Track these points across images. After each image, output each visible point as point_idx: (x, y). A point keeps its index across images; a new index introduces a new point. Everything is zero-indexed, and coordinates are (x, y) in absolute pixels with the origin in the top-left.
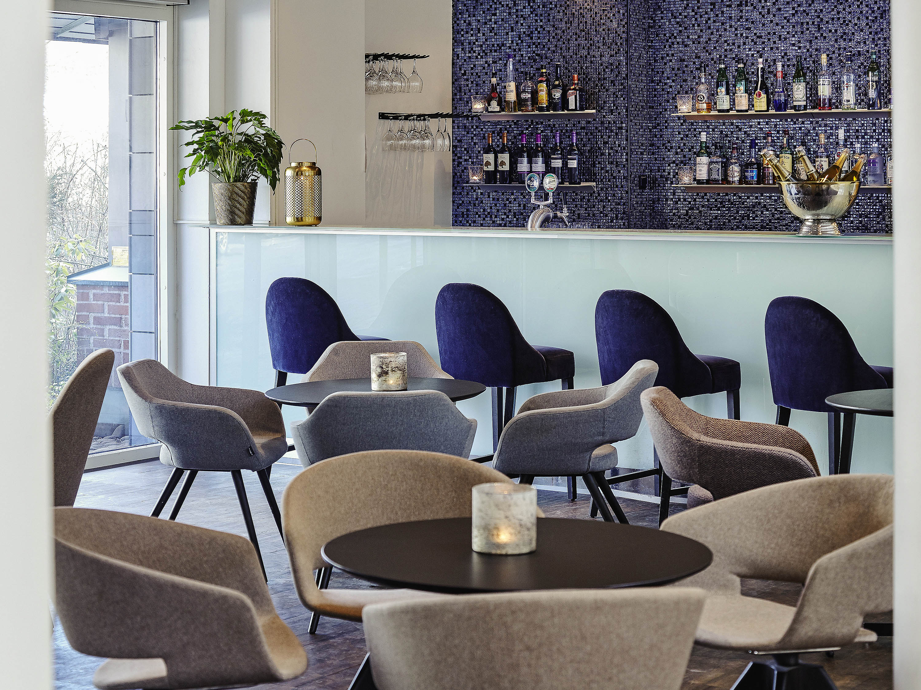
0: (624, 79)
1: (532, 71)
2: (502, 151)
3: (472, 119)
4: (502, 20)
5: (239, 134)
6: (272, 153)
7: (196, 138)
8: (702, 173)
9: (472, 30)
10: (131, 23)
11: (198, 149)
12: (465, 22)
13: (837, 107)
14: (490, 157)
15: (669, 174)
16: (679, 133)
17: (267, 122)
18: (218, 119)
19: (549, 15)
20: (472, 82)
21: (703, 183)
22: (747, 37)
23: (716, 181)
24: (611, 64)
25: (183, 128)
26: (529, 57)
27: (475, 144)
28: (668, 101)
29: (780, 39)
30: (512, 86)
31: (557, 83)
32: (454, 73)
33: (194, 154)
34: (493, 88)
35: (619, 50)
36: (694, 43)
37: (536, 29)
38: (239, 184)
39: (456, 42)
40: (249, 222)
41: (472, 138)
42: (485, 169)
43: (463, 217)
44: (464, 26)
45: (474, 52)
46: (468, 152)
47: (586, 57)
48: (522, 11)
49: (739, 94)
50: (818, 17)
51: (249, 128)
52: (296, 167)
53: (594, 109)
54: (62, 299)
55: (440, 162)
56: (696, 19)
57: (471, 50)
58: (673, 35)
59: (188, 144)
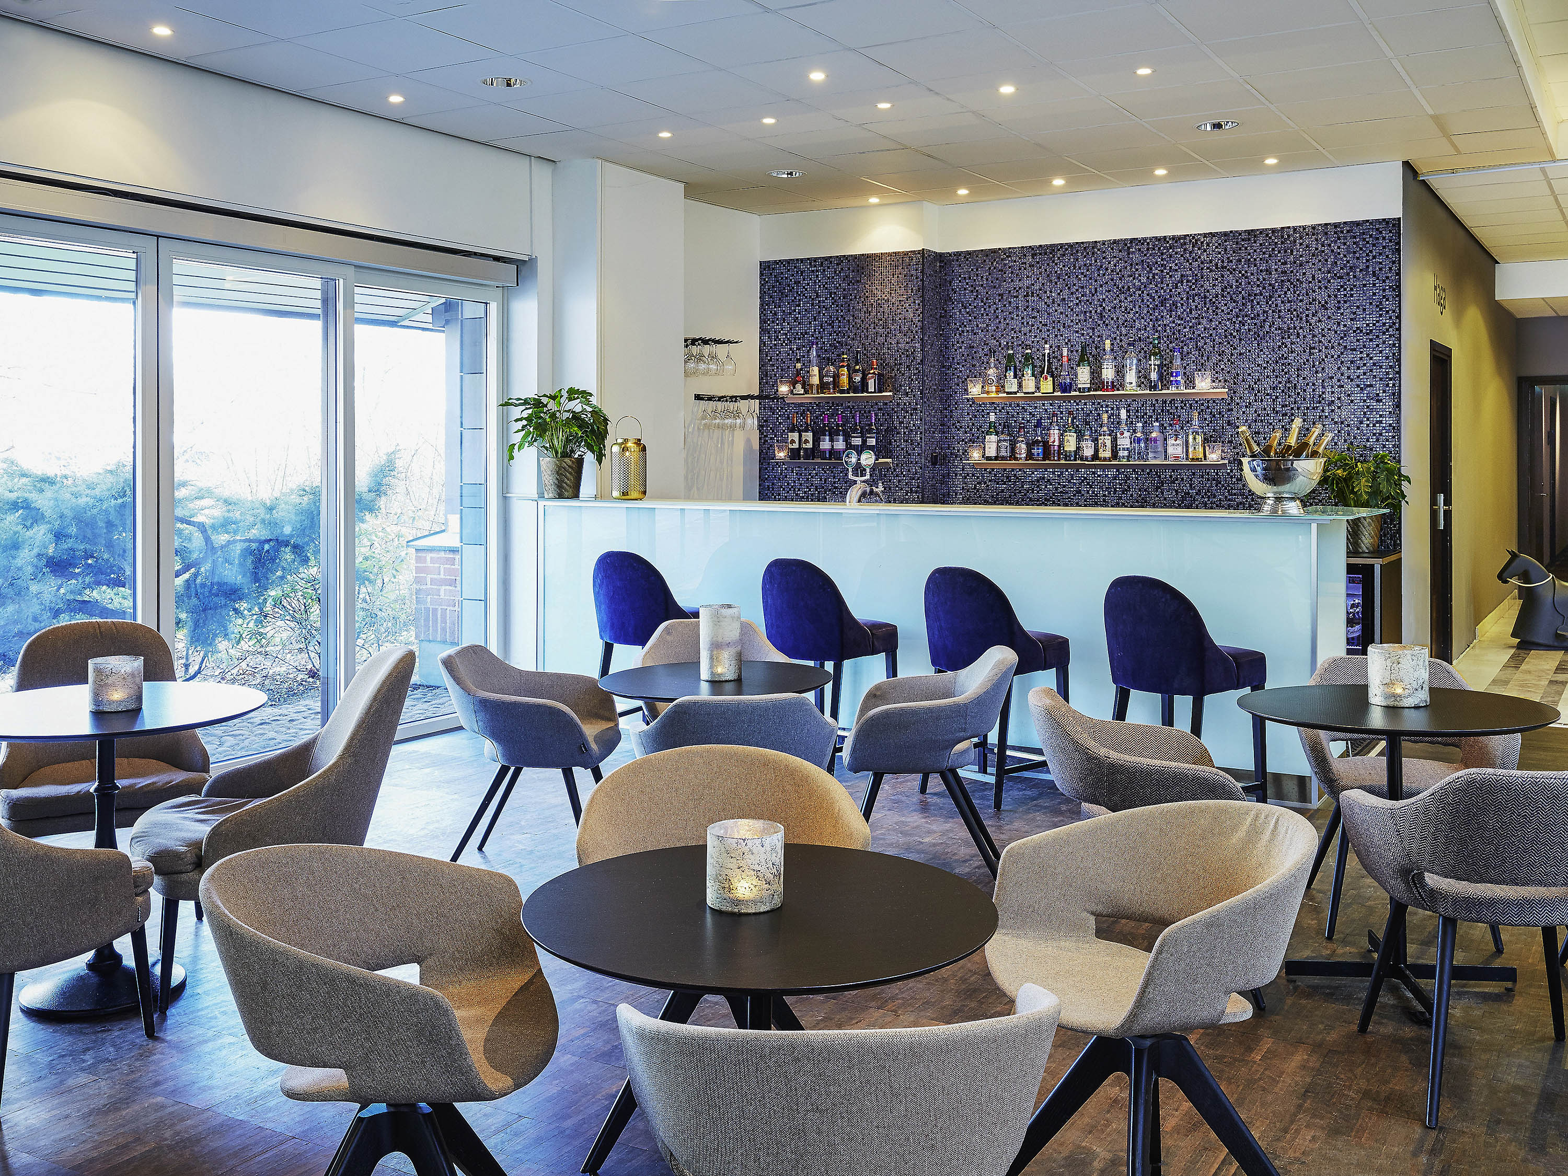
0: (919, 364)
1: (834, 356)
2: (806, 431)
3: (777, 401)
4: (806, 310)
5: (566, 411)
6: (598, 430)
7: (525, 414)
8: (991, 451)
9: (777, 319)
10: (462, 303)
11: (526, 425)
12: (771, 312)
13: (1118, 390)
14: (795, 436)
15: (958, 451)
16: (968, 414)
17: (594, 400)
18: (547, 396)
19: (849, 305)
20: (778, 368)
21: (991, 460)
22: (1033, 325)
23: (1003, 458)
24: (907, 351)
25: (512, 404)
26: (830, 345)
27: (780, 423)
28: (958, 385)
29: (1064, 327)
30: (815, 370)
31: (857, 367)
32: (761, 359)
33: (523, 430)
34: (798, 372)
35: (914, 337)
36: (982, 331)
37: (837, 319)
38: (567, 460)
39: (763, 331)
40: (576, 495)
41: (778, 418)
42: (790, 446)
43: (769, 490)
44: (770, 316)
45: (780, 340)
46: (773, 431)
47: (883, 344)
48: (824, 302)
49: (1026, 377)
50: (1101, 306)
51: (576, 406)
52: (623, 443)
53: (890, 391)
54: (402, 561)
55: (748, 441)
56: (985, 309)
57: (777, 338)
58: (963, 324)
59: (516, 420)
